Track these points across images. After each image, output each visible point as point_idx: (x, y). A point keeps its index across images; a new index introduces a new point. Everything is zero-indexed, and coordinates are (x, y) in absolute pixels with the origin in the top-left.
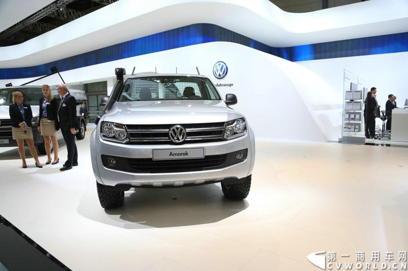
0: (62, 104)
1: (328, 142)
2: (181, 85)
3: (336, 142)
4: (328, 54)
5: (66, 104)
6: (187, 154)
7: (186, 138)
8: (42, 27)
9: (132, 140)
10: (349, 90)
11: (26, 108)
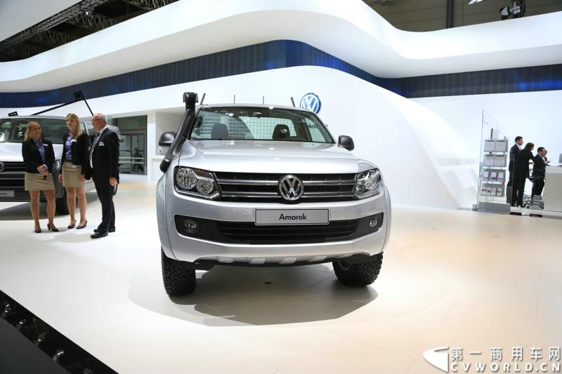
0: (98, 142)
1: (459, 209)
2: (269, 121)
3: (469, 209)
5: (104, 141)
6: (304, 218)
7: (303, 195)
8: (56, 37)
9: (224, 194)
10: (489, 138)
11: (47, 145)
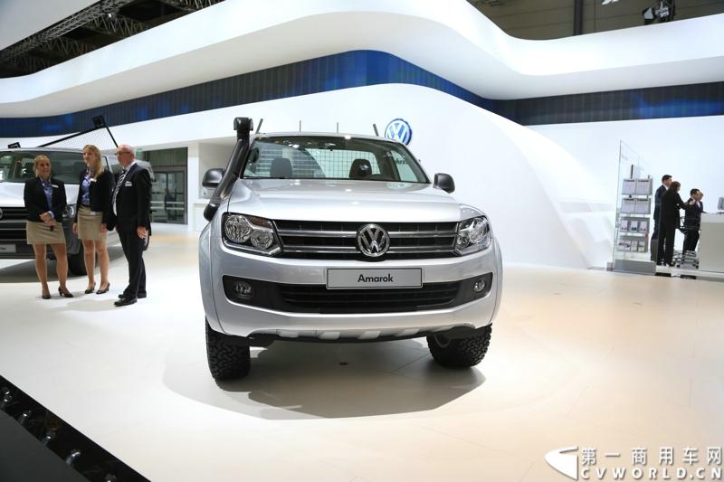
0: (124, 182)
1: (590, 269)
2: (345, 155)
3: (602, 269)
4: (583, 114)
5: (131, 181)
6: (390, 279)
7: (388, 250)
8: (69, 47)
9: (287, 249)
10: (628, 177)
11: (57, 187)
